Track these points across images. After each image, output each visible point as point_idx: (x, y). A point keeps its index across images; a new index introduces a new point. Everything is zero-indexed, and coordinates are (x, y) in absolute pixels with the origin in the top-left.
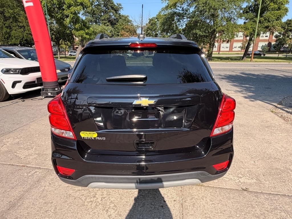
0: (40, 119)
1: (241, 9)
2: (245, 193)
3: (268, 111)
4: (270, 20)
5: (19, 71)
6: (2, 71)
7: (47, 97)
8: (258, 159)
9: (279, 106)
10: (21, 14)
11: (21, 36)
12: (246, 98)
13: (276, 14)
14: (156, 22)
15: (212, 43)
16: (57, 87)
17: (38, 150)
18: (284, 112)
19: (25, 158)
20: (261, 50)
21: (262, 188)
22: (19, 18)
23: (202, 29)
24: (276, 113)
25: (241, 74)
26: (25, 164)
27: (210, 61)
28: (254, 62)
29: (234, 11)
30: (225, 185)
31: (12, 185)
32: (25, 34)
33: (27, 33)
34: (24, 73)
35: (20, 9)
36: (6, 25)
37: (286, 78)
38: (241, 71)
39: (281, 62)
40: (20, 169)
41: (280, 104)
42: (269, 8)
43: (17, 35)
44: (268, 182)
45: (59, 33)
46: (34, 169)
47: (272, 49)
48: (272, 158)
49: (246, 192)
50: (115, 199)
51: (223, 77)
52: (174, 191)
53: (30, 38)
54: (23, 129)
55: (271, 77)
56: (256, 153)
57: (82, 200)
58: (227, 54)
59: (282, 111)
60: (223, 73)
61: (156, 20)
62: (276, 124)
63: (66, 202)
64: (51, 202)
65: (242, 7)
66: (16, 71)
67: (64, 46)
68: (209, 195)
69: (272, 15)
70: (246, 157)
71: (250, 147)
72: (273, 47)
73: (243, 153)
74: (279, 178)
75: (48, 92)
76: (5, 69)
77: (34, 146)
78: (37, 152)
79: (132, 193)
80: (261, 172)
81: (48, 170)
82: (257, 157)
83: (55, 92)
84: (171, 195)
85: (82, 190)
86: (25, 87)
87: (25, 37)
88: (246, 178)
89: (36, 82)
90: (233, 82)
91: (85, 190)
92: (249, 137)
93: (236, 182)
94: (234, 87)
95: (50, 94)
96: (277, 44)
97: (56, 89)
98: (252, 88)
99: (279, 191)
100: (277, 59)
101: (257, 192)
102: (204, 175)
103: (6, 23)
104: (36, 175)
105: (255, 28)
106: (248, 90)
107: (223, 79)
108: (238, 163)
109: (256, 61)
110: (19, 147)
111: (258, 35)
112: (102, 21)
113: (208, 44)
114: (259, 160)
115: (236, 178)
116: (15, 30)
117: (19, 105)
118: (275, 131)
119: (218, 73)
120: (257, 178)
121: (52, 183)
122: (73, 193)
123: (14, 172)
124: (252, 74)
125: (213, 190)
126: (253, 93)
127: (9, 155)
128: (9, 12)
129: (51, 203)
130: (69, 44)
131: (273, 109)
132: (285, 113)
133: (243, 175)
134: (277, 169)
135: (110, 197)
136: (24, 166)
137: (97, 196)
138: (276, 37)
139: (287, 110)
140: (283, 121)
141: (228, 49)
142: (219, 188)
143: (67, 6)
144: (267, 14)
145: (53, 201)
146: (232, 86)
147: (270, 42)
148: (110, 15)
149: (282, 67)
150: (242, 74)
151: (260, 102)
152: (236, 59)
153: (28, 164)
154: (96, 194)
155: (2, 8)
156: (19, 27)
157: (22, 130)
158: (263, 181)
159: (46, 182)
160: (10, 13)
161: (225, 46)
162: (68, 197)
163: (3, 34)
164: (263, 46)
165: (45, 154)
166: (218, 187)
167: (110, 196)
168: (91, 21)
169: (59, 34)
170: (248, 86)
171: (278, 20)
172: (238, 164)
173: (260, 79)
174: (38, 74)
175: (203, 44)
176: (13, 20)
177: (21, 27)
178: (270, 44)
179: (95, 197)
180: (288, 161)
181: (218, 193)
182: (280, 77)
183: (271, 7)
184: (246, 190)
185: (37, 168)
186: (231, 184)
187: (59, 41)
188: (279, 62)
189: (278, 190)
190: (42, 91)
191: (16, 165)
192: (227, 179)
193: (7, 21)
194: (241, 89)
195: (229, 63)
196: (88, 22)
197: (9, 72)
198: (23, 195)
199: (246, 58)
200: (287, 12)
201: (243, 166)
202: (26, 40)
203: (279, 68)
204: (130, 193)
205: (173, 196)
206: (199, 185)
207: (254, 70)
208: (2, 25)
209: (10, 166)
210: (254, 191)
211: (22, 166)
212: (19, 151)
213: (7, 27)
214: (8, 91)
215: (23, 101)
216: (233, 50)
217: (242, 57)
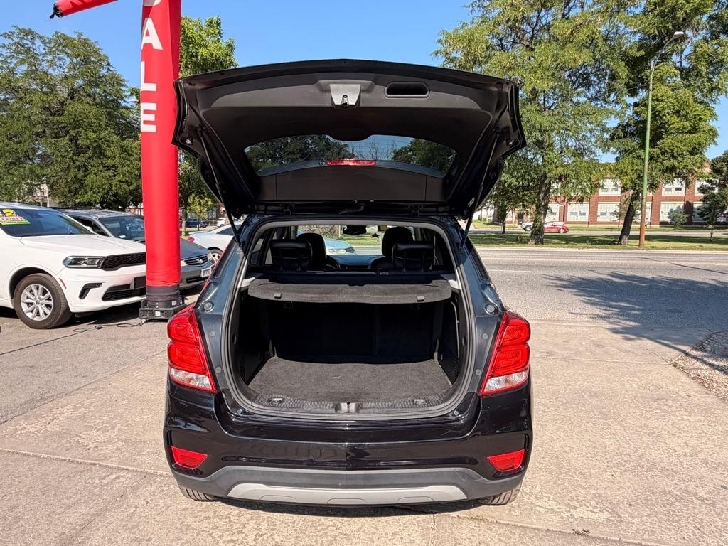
0: (134, 367)
1: (605, 130)
2: (580, 539)
3: (666, 363)
4: (675, 154)
5: (99, 262)
6: (64, 262)
7: (151, 321)
8: (624, 469)
9: (694, 353)
10: (113, 142)
11: (106, 187)
12: (615, 331)
13: (688, 141)
14: (410, 156)
15: (543, 204)
16: (176, 297)
17: (126, 433)
18: (706, 367)
19: (97, 447)
20: (669, 220)
21: (622, 532)
22: (107, 148)
23: (516, 173)
24: (682, 369)
25: (610, 278)
26: (96, 460)
27: (540, 245)
28: (647, 248)
29: (588, 135)
30: (535, 521)
31: (68, 502)
32: (115, 182)
33: (120, 181)
34: (110, 267)
35: (112, 130)
36: (78, 163)
37: (722, 288)
38: (612, 271)
39: (716, 249)
40: (86, 469)
41: (700, 347)
42: (671, 129)
43: (97, 184)
44: (637, 520)
45: (188, 180)
46: (115, 471)
47: (696, 218)
48: (657, 469)
49: (582, 538)
50: (284, 539)
51: (565, 283)
52: (416, 528)
53: (125, 189)
54: (95, 388)
55: (683, 284)
56: (620, 457)
57: (213, 537)
58: (582, 230)
59: (700, 364)
60: (565, 274)
61: (410, 153)
62: (680, 393)
63: (178, 540)
64: (147, 538)
65: (607, 126)
66: (92, 263)
67: (197, 208)
68: (495, 540)
69: (678, 142)
70: (595, 465)
71: (607, 442)
72: (699, 214)
73: (589, 455)
74: (666, 512)
75: (155, 309)
76: (71, 258)
77: (116, 424)
78: (123, 437)
79: (322, 529)
80: (625, 498)
81: (144, 475)
82: (621, 465)
83: (171, 309)
84: (409, 535)
85: (214, 518)
86: (106, 297)
87: (114, 188)
88: (587, 509)
89: (132, 287)
90: (590, 294)
91: (220, 519)
92: (610, 422)
93: (562, 517)
94: (591, 307)
95: (159, 313)
96: (707, 206)
97: (174, 303)
98: (635, 309)
99: (662, 539)
100: (709, 243)
101: (609, 540)
102: (469, 477)
103: (77, 160)
104: (119, 483)
105: (642, 172)
106: (624, 313)
107: (565, 287)
108: (573, 476)
109: (653, 248)
110: (85, 424)
111: (653, 186)
112: (288, 154)
113: (534, 207)
114: (625, 471)
115: (563, 508)
116: (95, 174)
117: (88, 336)
118: (674, 409)
119: (553, 274)
120: (614, 511)
121: (152, 500)
122: (195, 522)
123: (72, 475)
124: (639, 278)
125: (506, 531)
126: (635, 322)
127: (64, 441)
128: (87, 137)
129: (147, 540)
130: (210, 203)
131: (678, 360)
132: (707, 369)
133: (582, 503)
134: (665, 492)
135: (274, 535)
136: (94, 464)
137: (246, 531)
138: (702, 190)
139: (714, 362)
140: (697, 387)
141: (585, 218)
142: (521, 526)
144: (667, 141)
145: (152, 537)
146: (585, 305)
147: (688, 202)
148: (306, 143)
149: (716, 261)
150: (613, 276)
151: (649, 342)
152: (604, 241)
153: (104, 460)
154: (244, 527)
155: (75, 129)
156: (104, 167)
157: (93, 390)
158: (627, 516)
159: (139, 498)
160: (90, 139)
161: (578, 212)
162: (184, 529)
163: (67, 182)
164: (671, 210)
165: (140, 442)
166: (519, 524)
167: (274, 532)
168: (263, 156)
169: (189, 183)
170: (626, 305)
171: (697, 153)
172: (572, 478)
173: (657, 289)
174: (140, 270)
175: (524, 206)
176: (94, 154)
177: (108, 168)
178: (688, 207)
179: (241, 532)
180: (695, 476)
181: (517, 536)
182: (707, 286)
183: (674, 125)
184: (585, 534)
185: (122, 469)
186: (550, 521)
187: (188, 196)
188: (710, 249)
189: (659, 538)
190: (142, 306)
191: (78, 462)
192: (542, 510)
193: (82, 155)
194: (606, 312)
195: (585, 250)
196: (257, 157)
197: (79, 264)
198: (89, 522)
199: (629, 239)
200: (714, 136)
201: (583, 484)
202: (116, 195)
203: (707, 264)
204: (319, 528)
205: (413, 539)
206: (476, 519)
207: (643, 268)
208: (69, 164)
209: (65, 463)
210: (601, 537)
211: (91, 464)
212: (86, 433)
213: (78, 168)
214: (69, 305)
215: (99, 329)
216: (599, 219)
217: (617, 236)
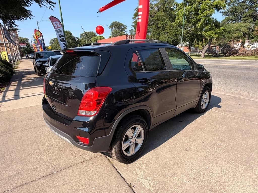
10: (168, 24)
30: (125, 173)
32: (167, 38)
35: (168, 20)
43: (162, 39)
67: (197, 45)
93: (135, 178)
112: (244, 17)
115: (142, 177)
116: (162, 36)
143: (202, 11)
155: (157, 21)
156: (165, 33)
160: (161, 24)
176: (162, 29)
186: (130, 176)
193: (159, 30)
196: (228, 21)
206: (110, 162)
